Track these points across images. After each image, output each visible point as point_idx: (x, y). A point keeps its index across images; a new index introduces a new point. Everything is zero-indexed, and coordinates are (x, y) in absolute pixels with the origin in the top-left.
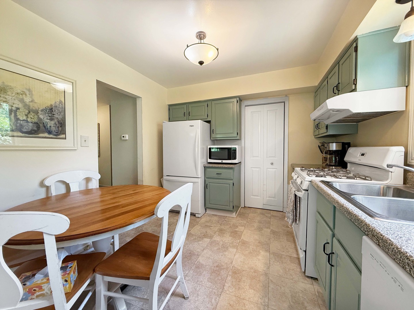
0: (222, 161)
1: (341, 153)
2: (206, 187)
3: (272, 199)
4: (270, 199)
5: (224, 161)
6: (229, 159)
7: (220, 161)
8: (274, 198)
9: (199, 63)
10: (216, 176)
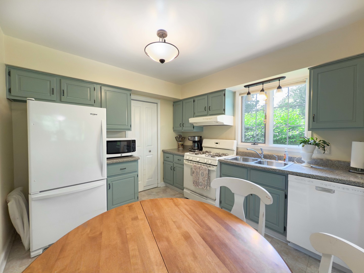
0: (121, 155)
1: (200, 142)
2: (109, 187)
3: (150, 180)
4: (149, 180)
5: (124, 155)
6: (129, 151)
7: (119, 155)
8: (152, 178)
9: (160, 61)
10: (121, 172)
